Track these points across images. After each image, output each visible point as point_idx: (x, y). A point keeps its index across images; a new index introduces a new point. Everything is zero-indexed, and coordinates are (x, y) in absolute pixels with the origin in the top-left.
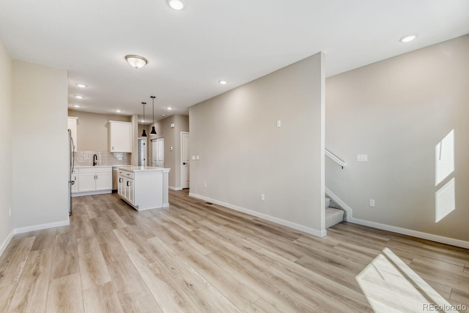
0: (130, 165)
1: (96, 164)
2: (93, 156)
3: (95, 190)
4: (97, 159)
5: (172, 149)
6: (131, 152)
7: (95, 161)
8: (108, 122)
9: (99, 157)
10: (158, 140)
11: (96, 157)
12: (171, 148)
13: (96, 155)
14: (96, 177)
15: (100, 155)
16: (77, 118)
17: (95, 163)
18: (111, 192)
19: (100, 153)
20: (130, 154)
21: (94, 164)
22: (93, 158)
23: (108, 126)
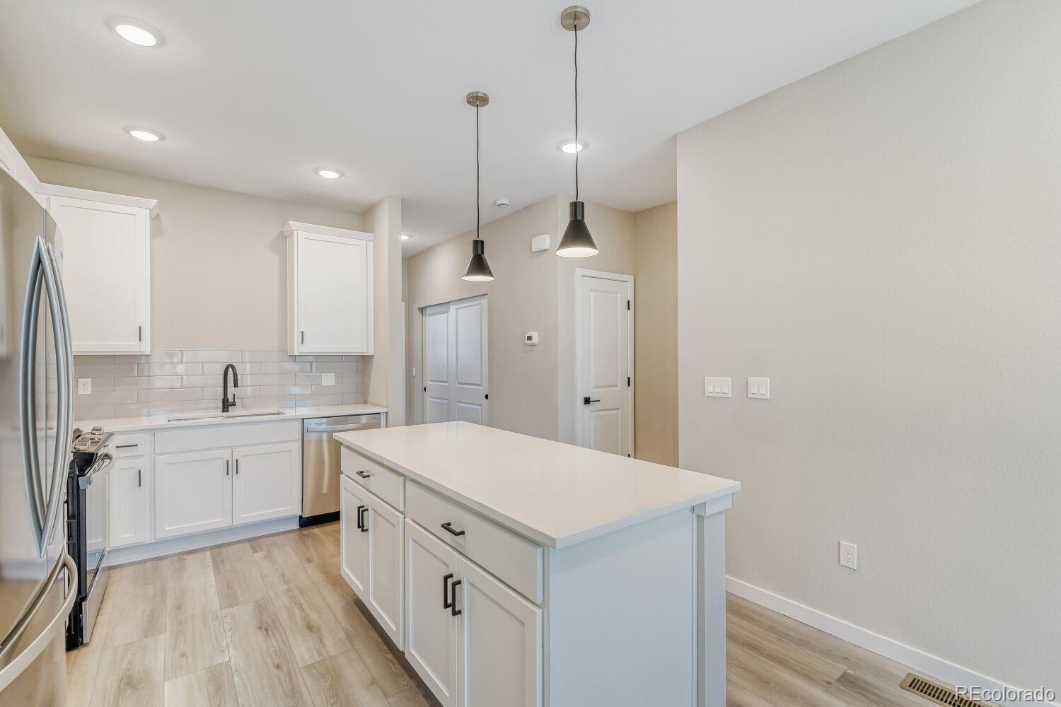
0: (365, 402)
1: (234, 404)
2: (222, 372)
3: (228, 523)
4: (236, 385)
5: (535, 340)
6: (371, 353)
7: (231, 389)
8: (282, 233)
9: (244, 371)
10: (453, 308)
11: (235, 375)
12: (530, 338)
13: (233, 367)
14: (232, 468)
15: (248, 365)
16: (153, 202)
17: (231, 400)
18: (296, 526)
19: (247, 357)
20: (364, 362)
21: (226, 405)
22: (221, 378)
23: (283, 244)
